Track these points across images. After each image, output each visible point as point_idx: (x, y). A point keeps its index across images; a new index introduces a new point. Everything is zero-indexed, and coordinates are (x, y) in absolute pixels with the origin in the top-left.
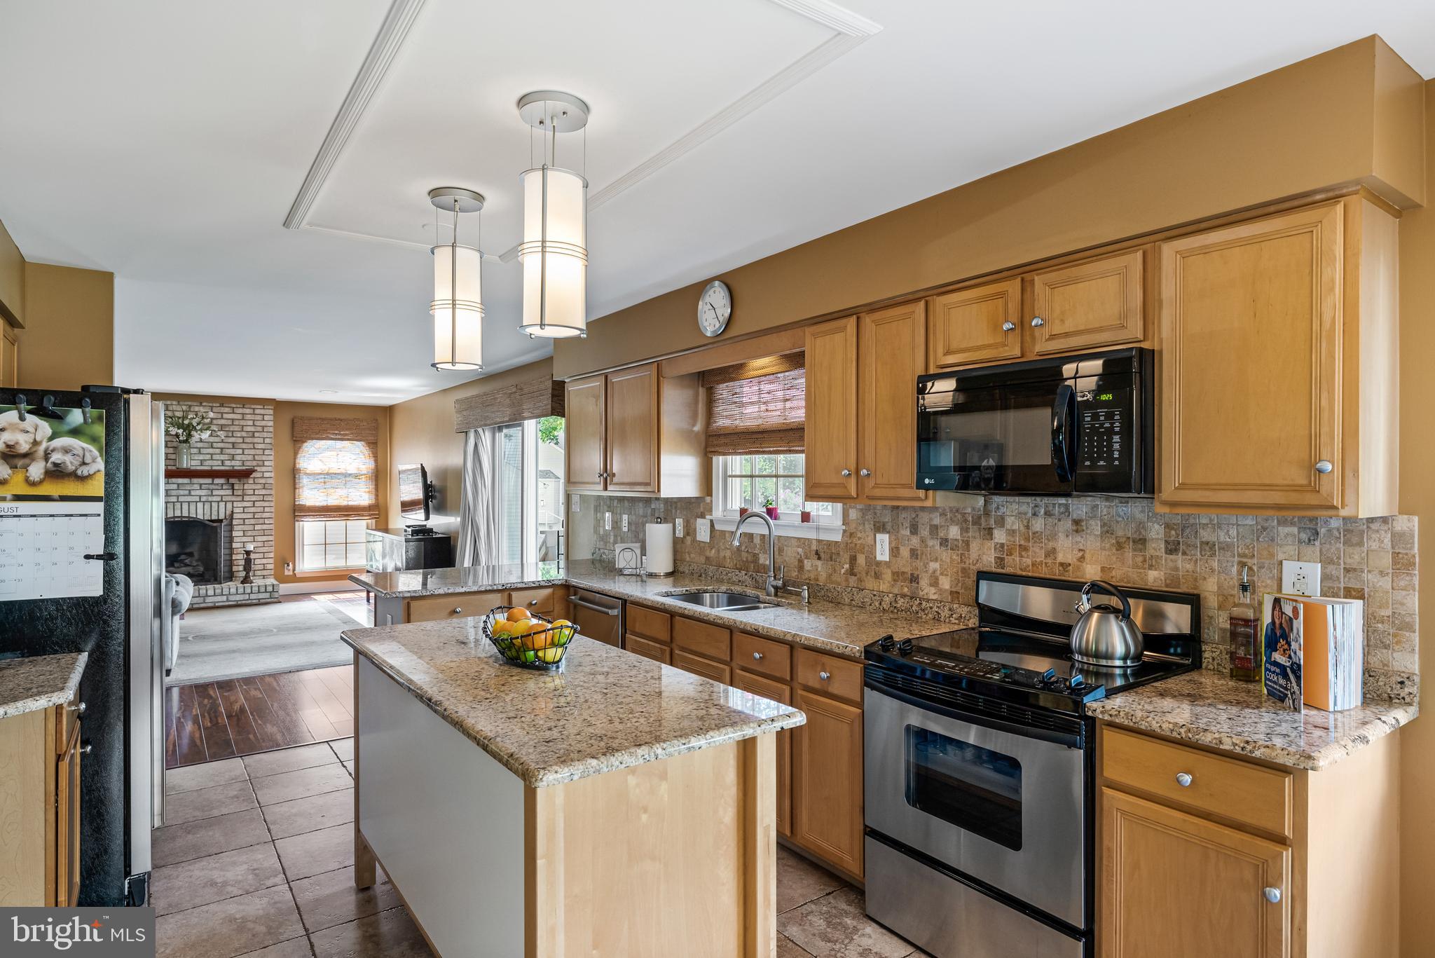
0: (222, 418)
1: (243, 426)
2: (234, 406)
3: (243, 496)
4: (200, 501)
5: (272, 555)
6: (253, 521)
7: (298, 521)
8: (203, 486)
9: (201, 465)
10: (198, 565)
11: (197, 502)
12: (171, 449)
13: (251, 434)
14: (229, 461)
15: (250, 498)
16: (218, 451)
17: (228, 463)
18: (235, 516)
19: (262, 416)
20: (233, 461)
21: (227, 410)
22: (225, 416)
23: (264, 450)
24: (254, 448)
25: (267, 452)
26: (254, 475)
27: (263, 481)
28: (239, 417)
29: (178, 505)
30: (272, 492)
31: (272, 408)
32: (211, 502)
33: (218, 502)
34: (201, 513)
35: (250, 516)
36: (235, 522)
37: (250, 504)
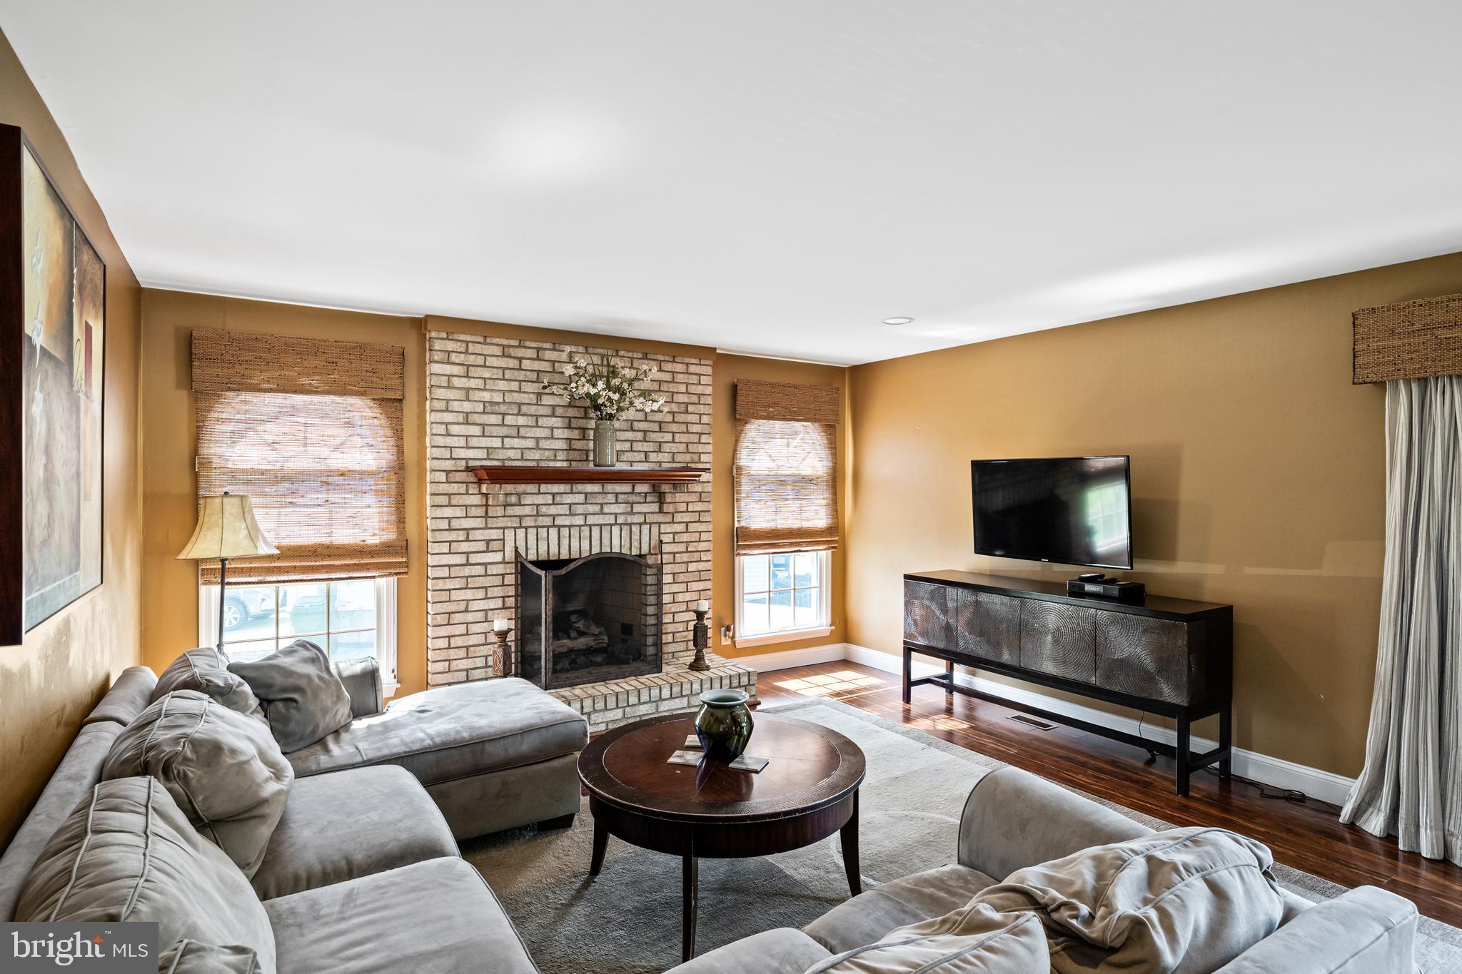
1: (673, 393)
3: (673, 513)
4: (616, 524)
6: (685, 557)
7: (739, 554)
8: (621, 497)
10: (600, 633)
11: (611, 525)
12: (576, 432)
13: (683, 408)
14: (655, 454)
15: (682, 517)
16: (640, 436)
17: (653, 457)
18: (663, 548)
19: (697, 377)
20: (660, 454)
21: (651, 364)
23: (700, 434)
24: (688, 432)
25: (704, 439)
28: (668, 377)
29: (586, 530)
30: (710, 507)
31: (711, 363)
32: (630, 525)
33: (640, 524)
34: (617, 543)
35: (682, 548)
36: (663, 558)
37: (681, 528)
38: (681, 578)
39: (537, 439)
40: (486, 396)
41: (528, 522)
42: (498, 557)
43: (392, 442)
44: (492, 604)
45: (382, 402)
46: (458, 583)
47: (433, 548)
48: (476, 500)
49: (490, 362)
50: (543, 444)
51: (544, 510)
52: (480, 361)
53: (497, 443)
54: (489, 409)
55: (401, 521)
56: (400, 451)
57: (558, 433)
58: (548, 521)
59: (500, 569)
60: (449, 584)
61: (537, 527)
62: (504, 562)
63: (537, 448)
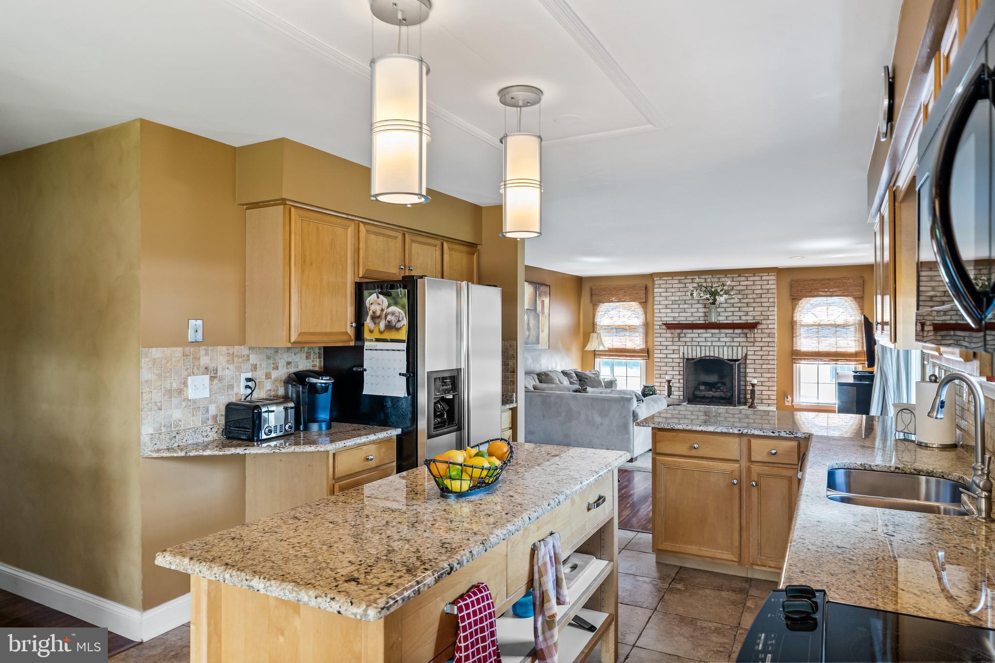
0: (740, 285)
1: (754, 290)
2: (748, 275)
3: (754, 342)
4: (726, 346)
5: (775, 388)
6: (761, 362)
7: (795, 363)
8: (728, 335)
9: (726, 320)
11: (723, 346)
13: (759, 296)
14: (744, 316)
15: (759, 344)
16: (737, 309)
17: (743, 318)
18: (749, 357)
19: (767, 281)
20: (747, 317)
21: (743, 279)
22: (742, 283)
23: (769, 307)
24: (762, 306)
25: (771, 309)
26: (760, 327)
27: (768, 331)
28: (751, 283)
29: (712, 348)
30: (775, 339)
31: (775, 274)
32: (733, 346)
33: (737, 346)
34: (726, 354)
35: (759, 357)
36: (748, 362)
37: (759, 349)
38: (759, 371)
39: (692, 313)
40: (673, 298)
41: (688, 344)
42: (677, 356)
43: (644, 316)
44: (675, 373)
45: (640, 303)
46: (663, 364)
47: (656, 351)
48: (669, 335)
49: (675, 286)
50: (695, 314)
51: (694, 339)
52: (671, 286)
53: (677, 315)
54: (674, 303)
55: (646, 342)
56: (646, 319)
57: (700, 310)
58: (696, 344)
59: (678, 360)
60: (660, 364)
61: (692, 346)
62: (679, 358)
63: (692, 316)
